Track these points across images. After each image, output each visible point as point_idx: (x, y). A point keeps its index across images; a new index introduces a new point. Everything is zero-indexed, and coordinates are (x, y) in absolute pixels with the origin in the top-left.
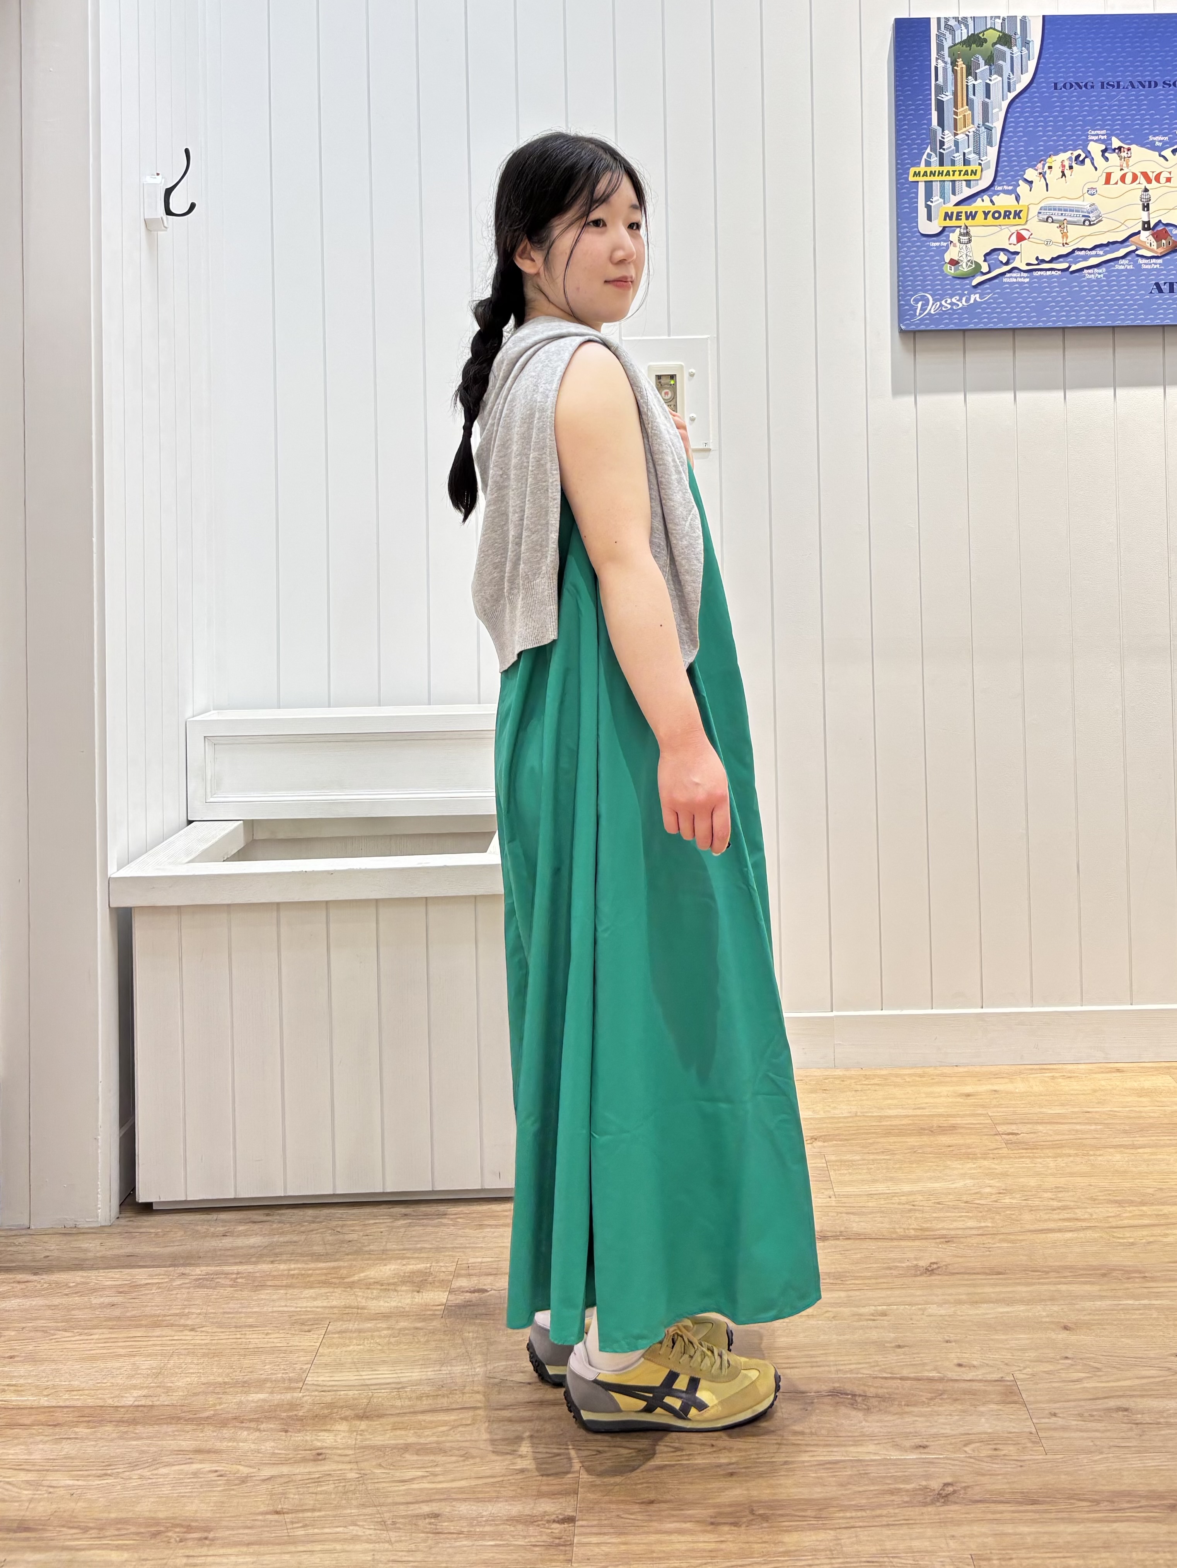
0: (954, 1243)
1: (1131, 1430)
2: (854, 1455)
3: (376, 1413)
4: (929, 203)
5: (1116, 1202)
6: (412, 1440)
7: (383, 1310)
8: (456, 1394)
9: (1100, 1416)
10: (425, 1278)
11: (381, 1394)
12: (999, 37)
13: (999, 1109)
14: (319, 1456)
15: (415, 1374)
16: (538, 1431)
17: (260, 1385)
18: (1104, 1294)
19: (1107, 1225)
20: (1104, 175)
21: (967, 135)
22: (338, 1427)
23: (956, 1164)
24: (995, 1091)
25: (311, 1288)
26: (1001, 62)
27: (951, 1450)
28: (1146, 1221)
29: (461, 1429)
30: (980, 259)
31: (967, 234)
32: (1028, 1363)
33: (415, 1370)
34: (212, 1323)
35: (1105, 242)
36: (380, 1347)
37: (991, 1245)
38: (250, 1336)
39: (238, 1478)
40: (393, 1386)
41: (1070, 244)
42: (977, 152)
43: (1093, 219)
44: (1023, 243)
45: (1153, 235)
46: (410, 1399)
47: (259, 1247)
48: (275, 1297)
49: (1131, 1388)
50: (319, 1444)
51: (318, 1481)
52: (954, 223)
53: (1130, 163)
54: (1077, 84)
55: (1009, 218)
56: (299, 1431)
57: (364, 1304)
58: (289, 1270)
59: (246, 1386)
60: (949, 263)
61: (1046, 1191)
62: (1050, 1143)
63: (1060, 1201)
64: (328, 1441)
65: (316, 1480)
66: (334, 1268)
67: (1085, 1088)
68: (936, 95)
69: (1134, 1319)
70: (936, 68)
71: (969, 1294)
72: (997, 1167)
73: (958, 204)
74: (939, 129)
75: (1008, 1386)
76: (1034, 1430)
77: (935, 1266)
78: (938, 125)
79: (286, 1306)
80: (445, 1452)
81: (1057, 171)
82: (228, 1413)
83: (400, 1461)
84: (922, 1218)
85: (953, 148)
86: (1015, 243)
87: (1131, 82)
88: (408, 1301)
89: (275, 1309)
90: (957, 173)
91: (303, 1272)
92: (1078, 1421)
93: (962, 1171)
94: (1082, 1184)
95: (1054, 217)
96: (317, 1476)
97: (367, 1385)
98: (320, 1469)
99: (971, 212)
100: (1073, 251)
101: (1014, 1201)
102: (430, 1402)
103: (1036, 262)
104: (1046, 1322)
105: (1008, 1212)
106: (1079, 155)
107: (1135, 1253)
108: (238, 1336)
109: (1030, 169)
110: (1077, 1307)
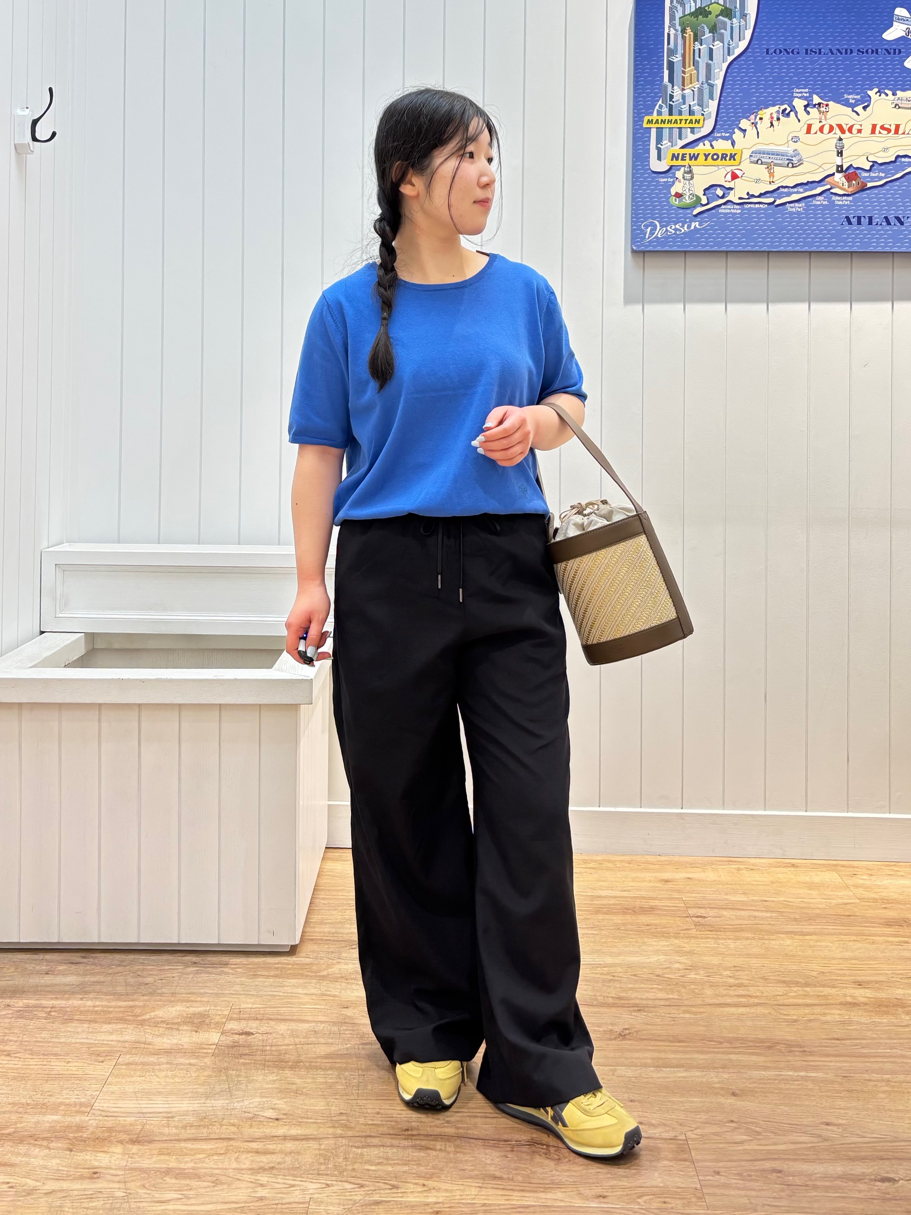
0: (645, 1012)
1: (783, 1190)
2: (543, 1201)
3: (147, 1139)
4: (659, 146)
5: (784, 982)
6: (172, 1165)
7: (166, 1046)
8: (215, 1125)
9: (757, 1176)
10: (203, 1020)
11: (153, 1122)
12: (722, 10)
13: (691, 895)
14: (95, 1175)
15: (185, 1105)
16: (279, 1163)
17: (55, 1108)
18: (769, 1065)
19: (775, 1003)
20: (806, 126)
21: (693, 91)
22: (113, 1149)
23: (652, 941)
24: (689, 878)
25: (109, 1023)
26: (723, 31)
27: (627, 1201)
28: (808, 1001)
29: (215, 1157)
30: (700, 193)
31: (690, 172)
32: (699, 1124)
33: (184, 1102)
34: (25, 1050)
35: (805, 182)
36: (158, 1080)
37: (675, 1015)
38: (54, 1064)
39: (24, 1191)
40: (164, 1115)
41: (776, 182)
42: (701, 104)
43: (796, 162)
44: (736, 180)
45: (845, 177)
46: (176, 1127)
47: (73, 985)
48: (79, 1030)
49: (784, 1152)
50: (96, 1164)
51: (91, 1198)
52: (680, 162)
53: (828, 117)
54: (785, 50)
55: (726, 160)
56: (81, 1151)
57: (150, 1040)
58: (94, 1007)
59: (44, 1108)
60: (674, 196)
61: (726, 969)
62: (732, 927)
63: (737, 979)
64: (104, 1162)
65: (89, 1196)
66: (131, 1007)
67: (765, 879)
68: (668, 57)
69: (793, 1089)
70: (669, 35)
71: (652, 1059)
72: (686, 945)
73: (683, 147)
74: (670, 85)
75: (681, 1144)
76: (699, 1186)
77: (627, 1032)
78: (669, 81)
79: (87, 1038)
80: (200, 1178)
81: (767, 121)
82: (26, 1131)
83: (161, 1183)
84: (620, 988)
85: (681, 100)
86: (730, 180)
87: (830, 50)
88: (187, 1040)
89: (78, 1041)
90: (683, 122)
91: (105, 1009)
92: (738, 1179)
93: (656, 948)
94: (757, 965)
95: (763, 160)
96: (91, 1193)
97: (143, 1113)
98: (93, 1186)
99: (694, 154)
100: (778, 188)
101: (698, 977)
102: (193, 1131)
103: (747, 197)
104: (716, 1088)
105: (693, 987)
106: (786, 109)
107: (797, 1029)
108: (45, 1063)
109: (744, 120)
110: (745, 1075)
